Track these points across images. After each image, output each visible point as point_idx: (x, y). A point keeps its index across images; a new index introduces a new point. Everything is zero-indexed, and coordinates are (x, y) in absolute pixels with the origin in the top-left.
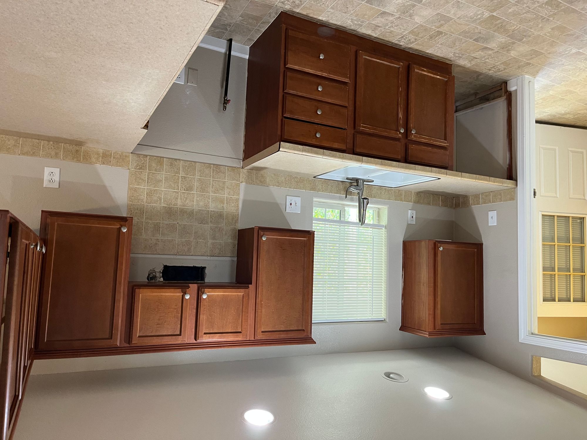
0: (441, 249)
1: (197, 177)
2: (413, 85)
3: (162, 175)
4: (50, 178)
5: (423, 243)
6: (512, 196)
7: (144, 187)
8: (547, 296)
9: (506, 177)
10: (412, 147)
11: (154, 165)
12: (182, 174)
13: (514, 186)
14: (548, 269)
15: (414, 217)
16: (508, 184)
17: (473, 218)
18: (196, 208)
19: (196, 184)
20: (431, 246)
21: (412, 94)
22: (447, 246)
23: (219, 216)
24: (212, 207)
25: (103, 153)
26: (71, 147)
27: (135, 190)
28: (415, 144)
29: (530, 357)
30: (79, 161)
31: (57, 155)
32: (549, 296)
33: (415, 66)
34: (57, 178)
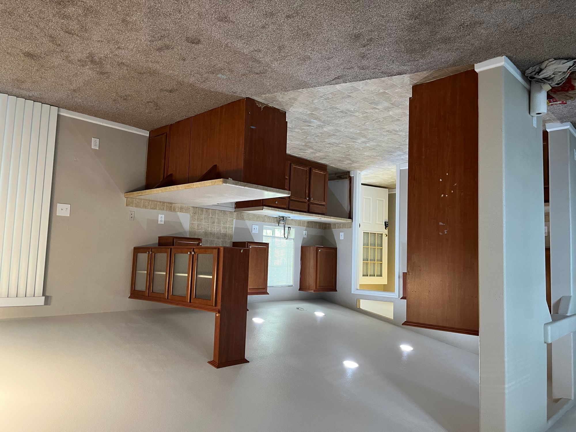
0: (320, 251)
1: (217, 217)
2: (312, 177)
3: (203, 216)
4: (161, 219)
5: (312, 248)
6: (350, 226)
7: (196, 223)
8: (364, 274)
9: (348, 217)
10: (311, 205)
11: (200, 212)
12: (211, 216)
13: (352, 222)
14: (365, 259)
15: (306, 234)
16: (349, 221)
17: (333, 236)
18: (216, 232)
19: (216, 220)
20: (315, 249)
21: (312, 181)
22: (322, 249)
23: (225, 235)
24: (222, 231)
25: (181, 207)
26: (169, 205)
27: (193, 224)
28: (312, 204)
29: (356, 300)
30: (171, 211)
31: (163, 209)
32: (365, 274)
33: (313, 169)
34: (163, 220)
